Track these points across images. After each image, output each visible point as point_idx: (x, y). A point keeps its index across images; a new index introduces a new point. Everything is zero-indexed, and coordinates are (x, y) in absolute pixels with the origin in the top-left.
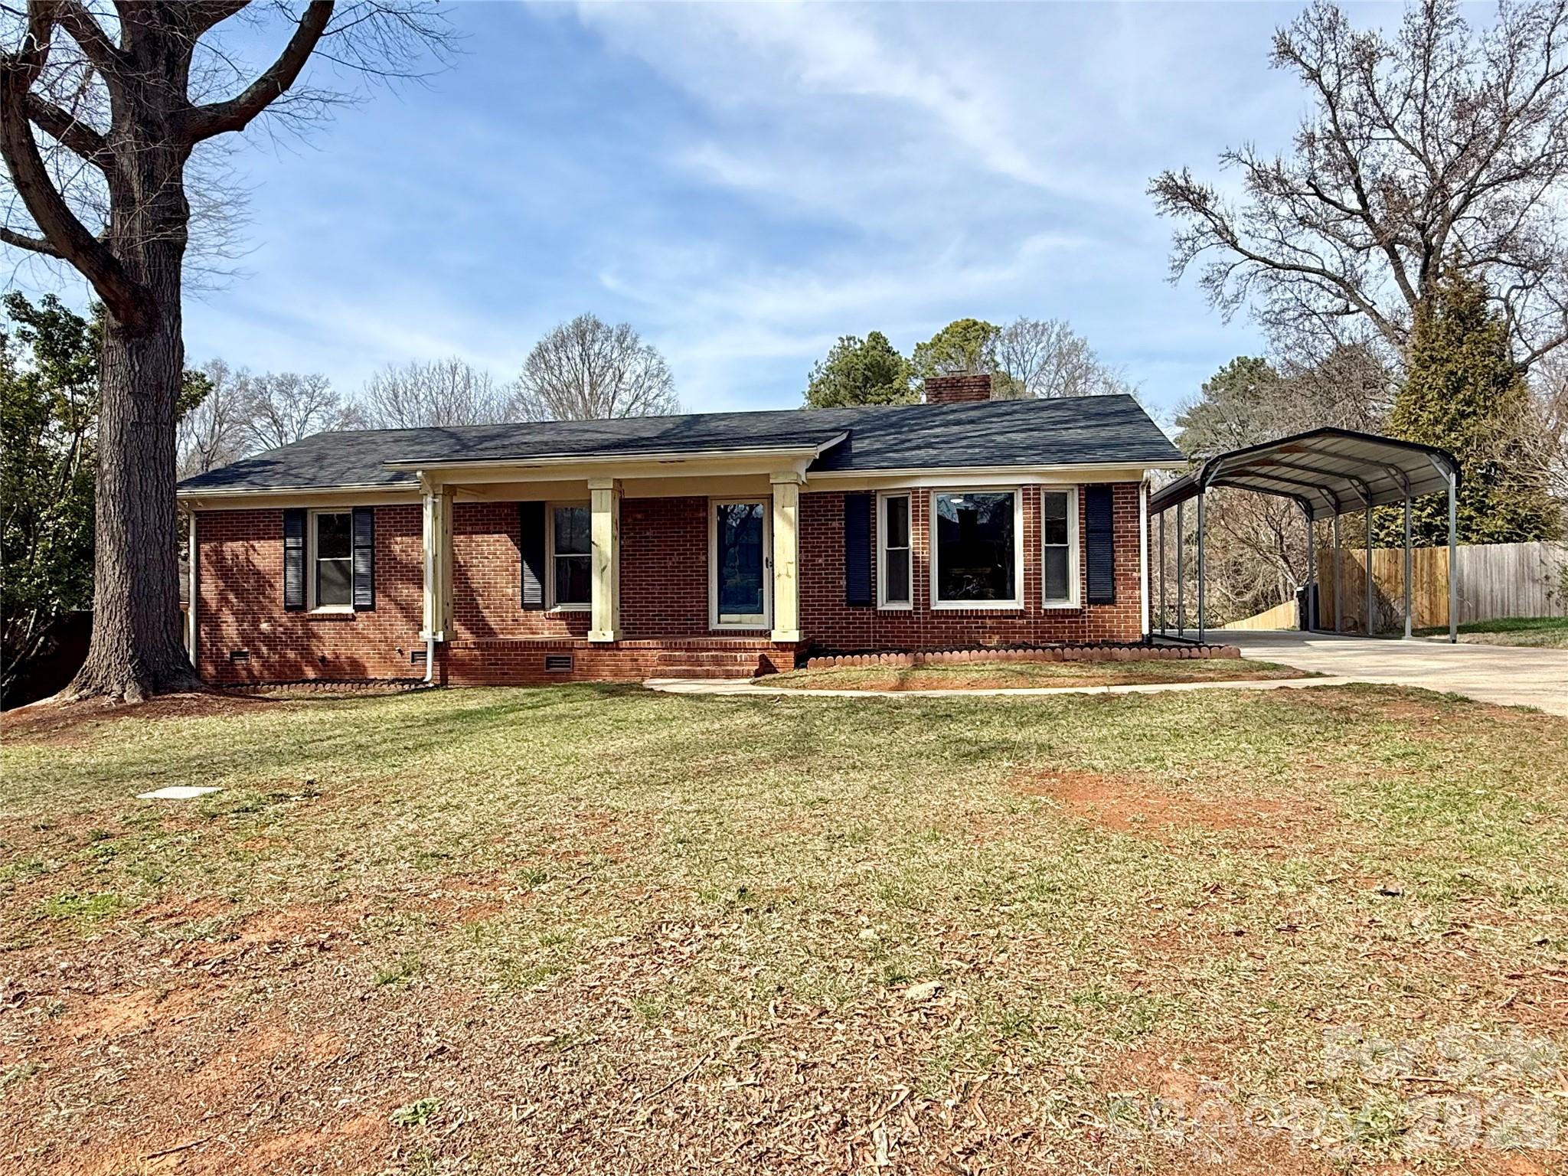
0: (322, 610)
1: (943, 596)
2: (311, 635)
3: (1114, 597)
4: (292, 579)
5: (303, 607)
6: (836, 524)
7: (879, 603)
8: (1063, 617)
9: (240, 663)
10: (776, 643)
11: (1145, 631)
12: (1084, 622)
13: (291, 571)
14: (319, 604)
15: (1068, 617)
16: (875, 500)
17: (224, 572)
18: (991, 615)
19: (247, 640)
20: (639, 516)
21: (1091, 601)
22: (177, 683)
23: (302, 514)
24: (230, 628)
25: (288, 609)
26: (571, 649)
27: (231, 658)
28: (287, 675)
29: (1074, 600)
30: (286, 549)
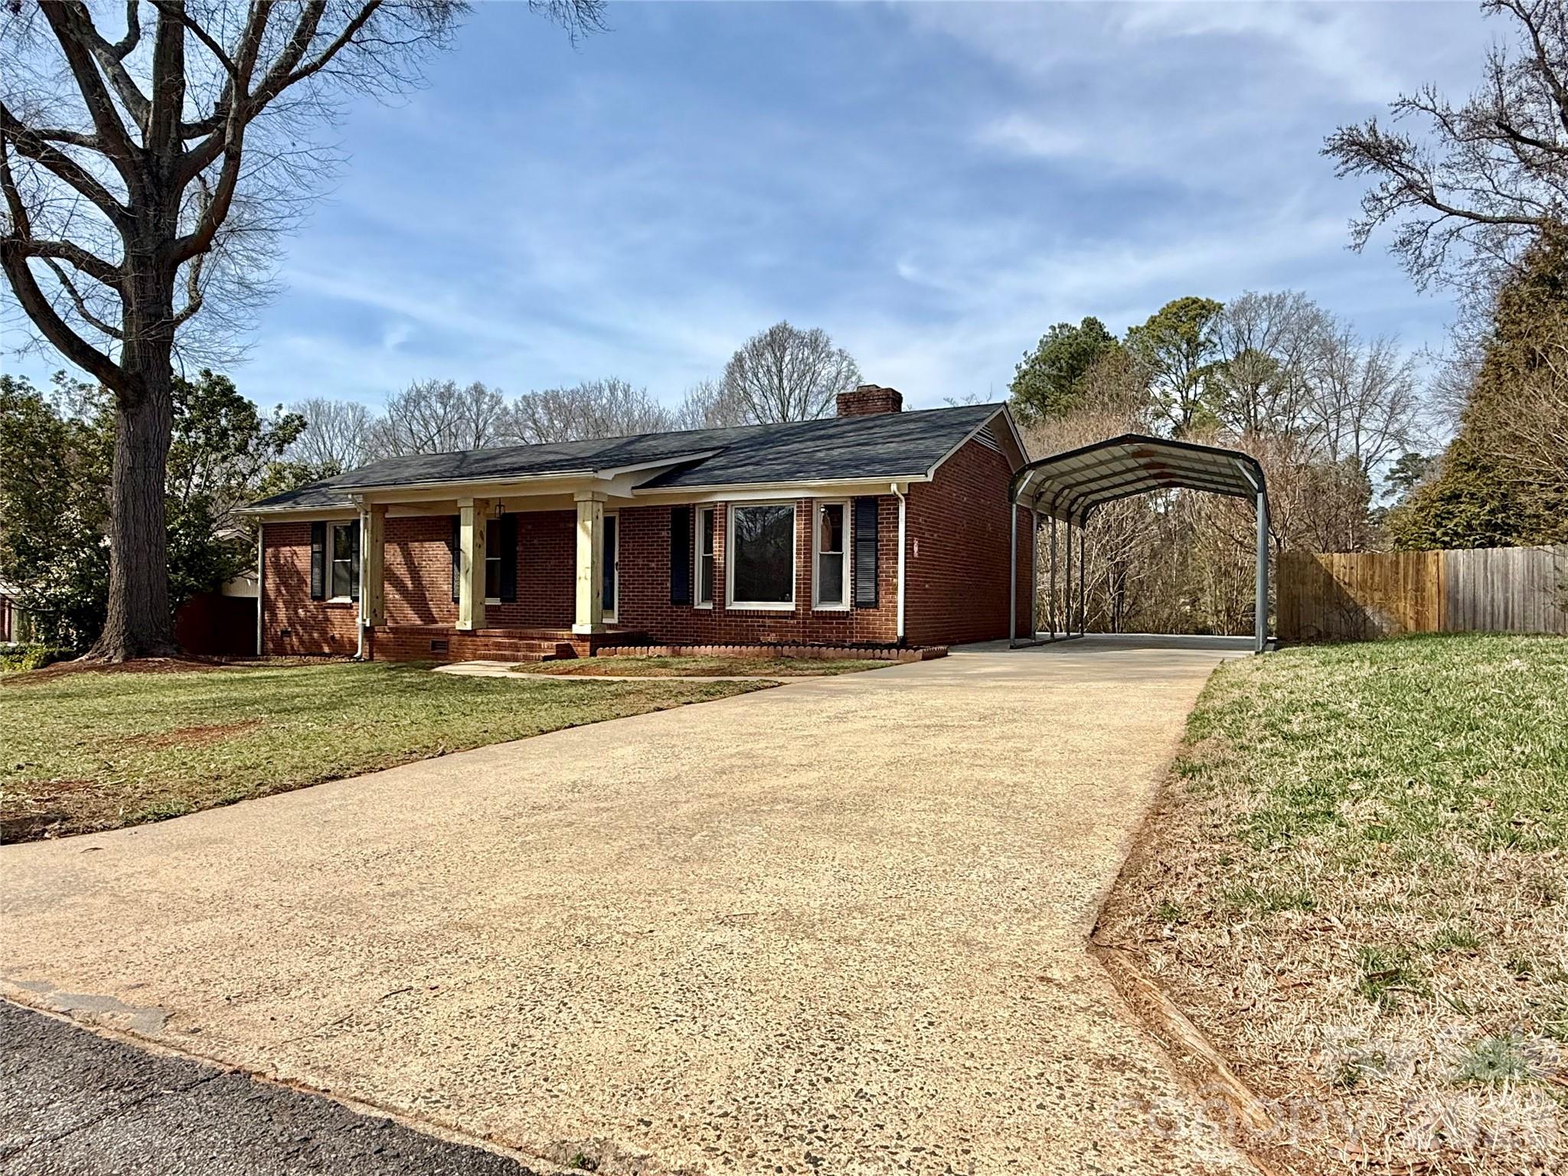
0: (336, 600)
1: (739, 597)
2: (327, 619)
3: (877, 601)
4: (317, 577)
5: (322, 598)
6: (664, 534)
7: (696, 603)
8: (831, 618)
9: (287, 640)
10: (578, 635)
11: (900, 633)
12: (851, 624)
13: (316, 570)
14: (334, 596)
15: (835, 618)
16: (694, 513)
17: (279, 569)
18: (767, 615)
19: (291, 624)
20: (530, 527)
21: (856, 604)
22: (155, 651)
23: (323, 525)
24: (282, 614)
25: (314, 598)
26: (446, 635)
27: (282, 637)
28: (312, 650)
29: (845, 606)
30: (313, 552)
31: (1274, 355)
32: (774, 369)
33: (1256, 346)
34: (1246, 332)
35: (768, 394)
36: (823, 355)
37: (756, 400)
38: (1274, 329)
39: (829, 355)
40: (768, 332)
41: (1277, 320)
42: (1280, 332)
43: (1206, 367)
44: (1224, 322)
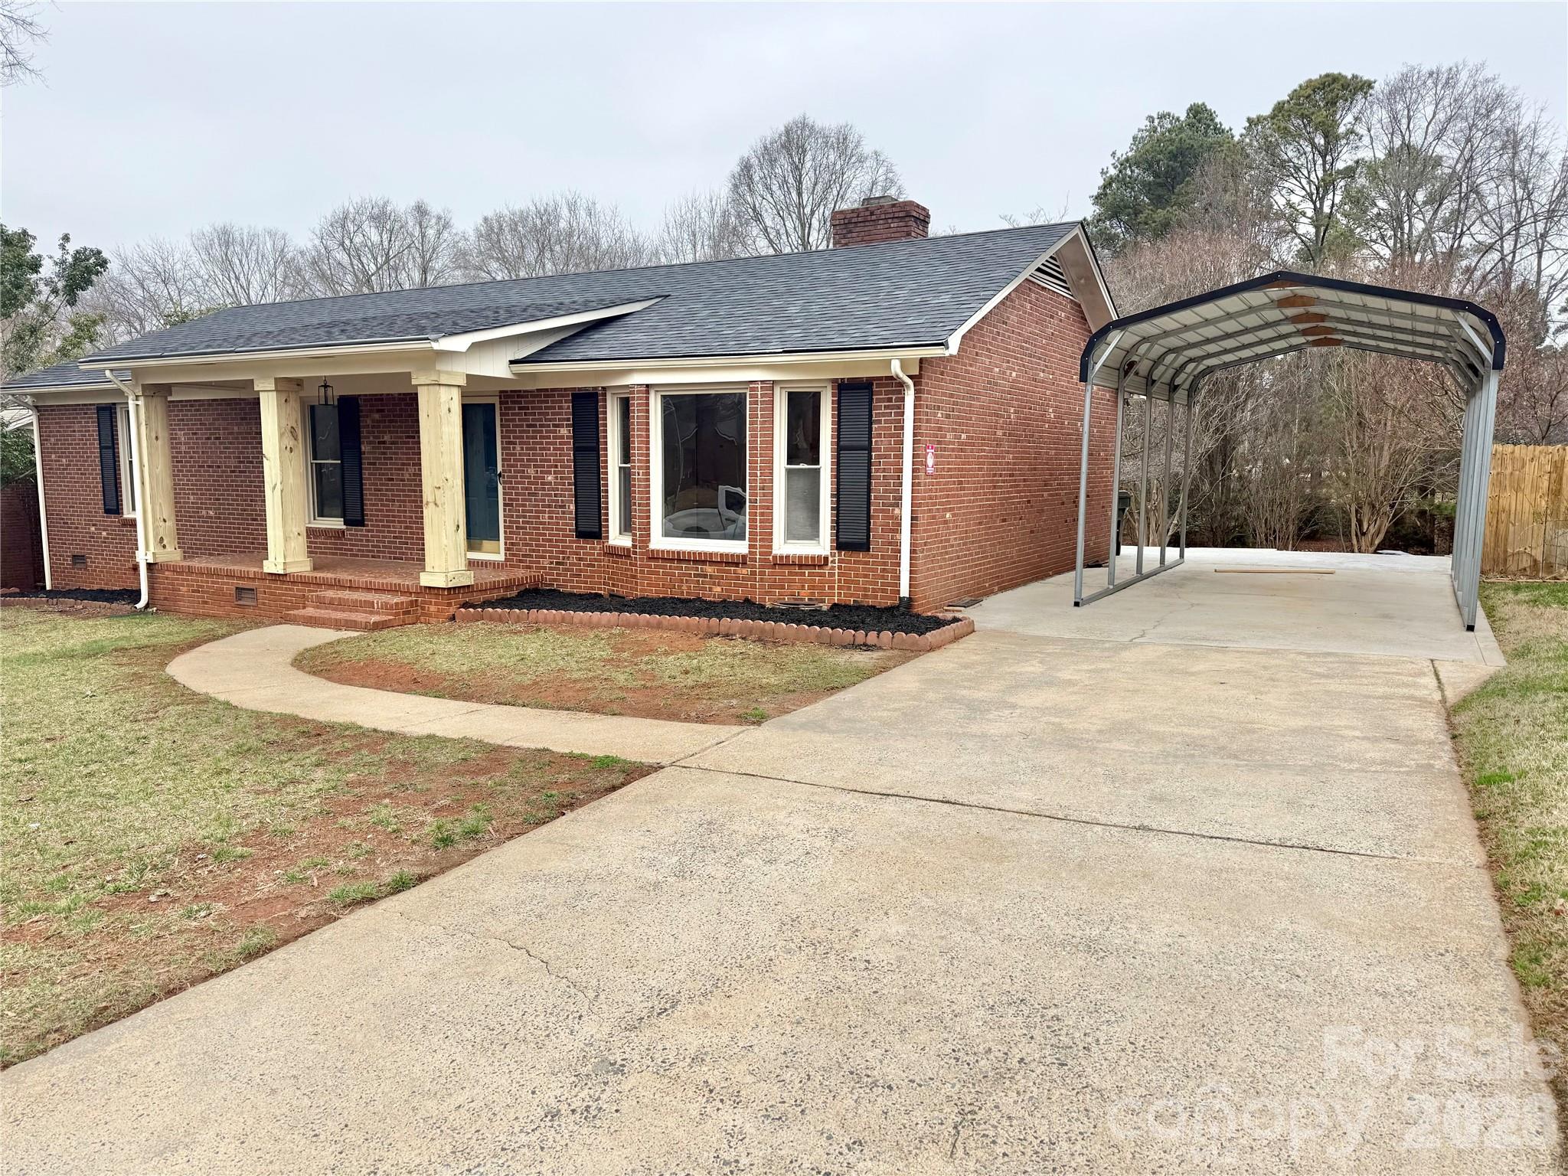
1: (669, 530)
2: (126, 541)
3: (869, 542)
5: (120, 511)
6: (563, 431)
7: (611, 536)
8: (802, 566)
9: (79, 566)
10: (428, 588)
11: (905, 592)
12: (831, 575)
15: (808, 567)
16: (605, 401)
17: (61, 471)
18: (712, 559)
20: (377, 416)
21: (842, 545)
24: (70, 531)
25: (108, 512)
26: (253, 579)
28: (112, 582)
30: (102, 448)
31: (1440, 150)
32: (791, 180)
33: (1417, 139)
34: (1404, 121)
35: (786, 215)
36: (854, 159)
37: (769, 223)
38: (1441, 116)
39: (861, 160)
40: (783, 129)
41: (1446, 102)
42: (1449, 120)
43: (1347, 168)
44: (1375, 107)
